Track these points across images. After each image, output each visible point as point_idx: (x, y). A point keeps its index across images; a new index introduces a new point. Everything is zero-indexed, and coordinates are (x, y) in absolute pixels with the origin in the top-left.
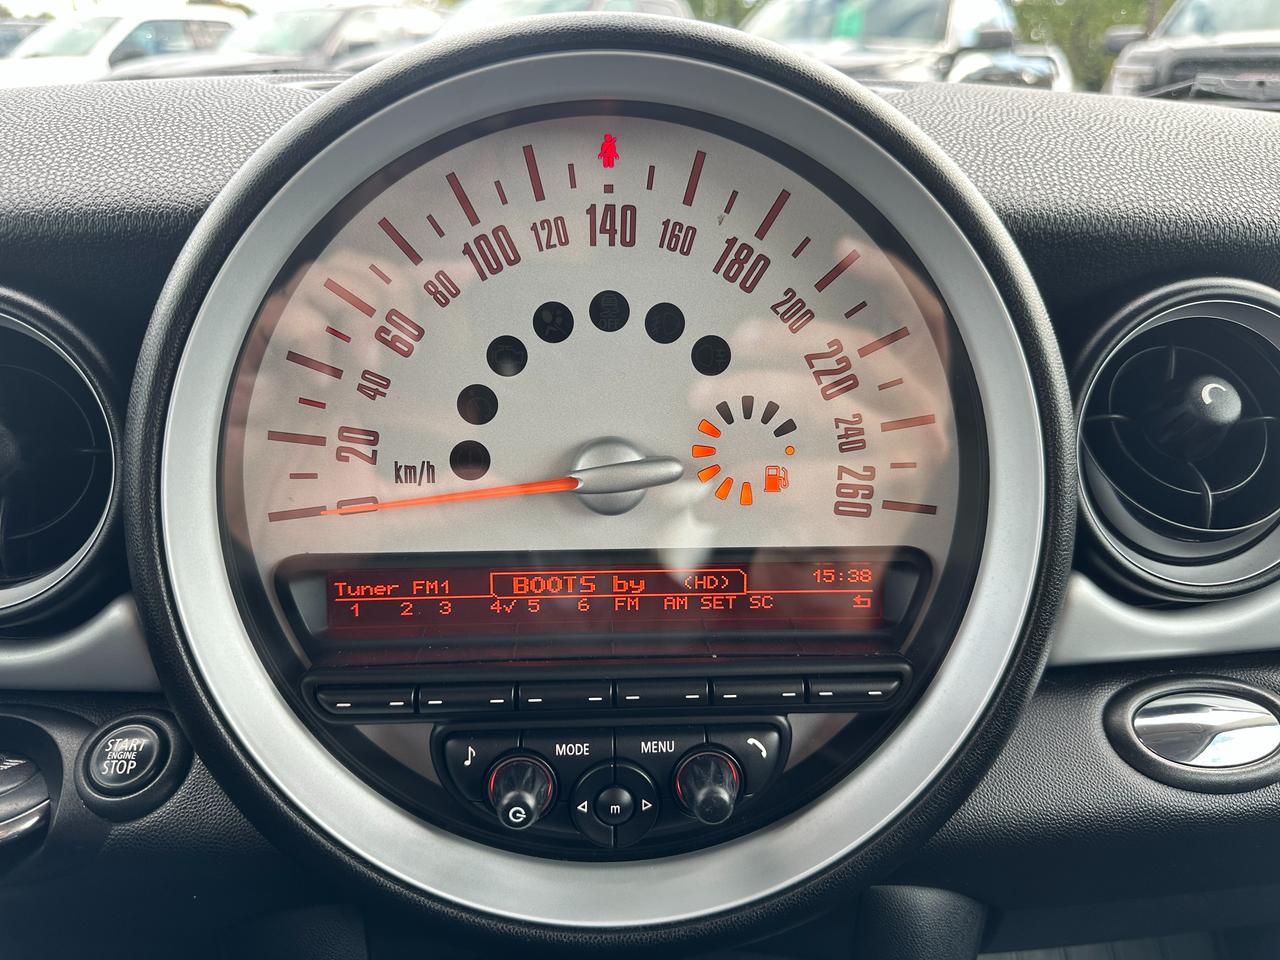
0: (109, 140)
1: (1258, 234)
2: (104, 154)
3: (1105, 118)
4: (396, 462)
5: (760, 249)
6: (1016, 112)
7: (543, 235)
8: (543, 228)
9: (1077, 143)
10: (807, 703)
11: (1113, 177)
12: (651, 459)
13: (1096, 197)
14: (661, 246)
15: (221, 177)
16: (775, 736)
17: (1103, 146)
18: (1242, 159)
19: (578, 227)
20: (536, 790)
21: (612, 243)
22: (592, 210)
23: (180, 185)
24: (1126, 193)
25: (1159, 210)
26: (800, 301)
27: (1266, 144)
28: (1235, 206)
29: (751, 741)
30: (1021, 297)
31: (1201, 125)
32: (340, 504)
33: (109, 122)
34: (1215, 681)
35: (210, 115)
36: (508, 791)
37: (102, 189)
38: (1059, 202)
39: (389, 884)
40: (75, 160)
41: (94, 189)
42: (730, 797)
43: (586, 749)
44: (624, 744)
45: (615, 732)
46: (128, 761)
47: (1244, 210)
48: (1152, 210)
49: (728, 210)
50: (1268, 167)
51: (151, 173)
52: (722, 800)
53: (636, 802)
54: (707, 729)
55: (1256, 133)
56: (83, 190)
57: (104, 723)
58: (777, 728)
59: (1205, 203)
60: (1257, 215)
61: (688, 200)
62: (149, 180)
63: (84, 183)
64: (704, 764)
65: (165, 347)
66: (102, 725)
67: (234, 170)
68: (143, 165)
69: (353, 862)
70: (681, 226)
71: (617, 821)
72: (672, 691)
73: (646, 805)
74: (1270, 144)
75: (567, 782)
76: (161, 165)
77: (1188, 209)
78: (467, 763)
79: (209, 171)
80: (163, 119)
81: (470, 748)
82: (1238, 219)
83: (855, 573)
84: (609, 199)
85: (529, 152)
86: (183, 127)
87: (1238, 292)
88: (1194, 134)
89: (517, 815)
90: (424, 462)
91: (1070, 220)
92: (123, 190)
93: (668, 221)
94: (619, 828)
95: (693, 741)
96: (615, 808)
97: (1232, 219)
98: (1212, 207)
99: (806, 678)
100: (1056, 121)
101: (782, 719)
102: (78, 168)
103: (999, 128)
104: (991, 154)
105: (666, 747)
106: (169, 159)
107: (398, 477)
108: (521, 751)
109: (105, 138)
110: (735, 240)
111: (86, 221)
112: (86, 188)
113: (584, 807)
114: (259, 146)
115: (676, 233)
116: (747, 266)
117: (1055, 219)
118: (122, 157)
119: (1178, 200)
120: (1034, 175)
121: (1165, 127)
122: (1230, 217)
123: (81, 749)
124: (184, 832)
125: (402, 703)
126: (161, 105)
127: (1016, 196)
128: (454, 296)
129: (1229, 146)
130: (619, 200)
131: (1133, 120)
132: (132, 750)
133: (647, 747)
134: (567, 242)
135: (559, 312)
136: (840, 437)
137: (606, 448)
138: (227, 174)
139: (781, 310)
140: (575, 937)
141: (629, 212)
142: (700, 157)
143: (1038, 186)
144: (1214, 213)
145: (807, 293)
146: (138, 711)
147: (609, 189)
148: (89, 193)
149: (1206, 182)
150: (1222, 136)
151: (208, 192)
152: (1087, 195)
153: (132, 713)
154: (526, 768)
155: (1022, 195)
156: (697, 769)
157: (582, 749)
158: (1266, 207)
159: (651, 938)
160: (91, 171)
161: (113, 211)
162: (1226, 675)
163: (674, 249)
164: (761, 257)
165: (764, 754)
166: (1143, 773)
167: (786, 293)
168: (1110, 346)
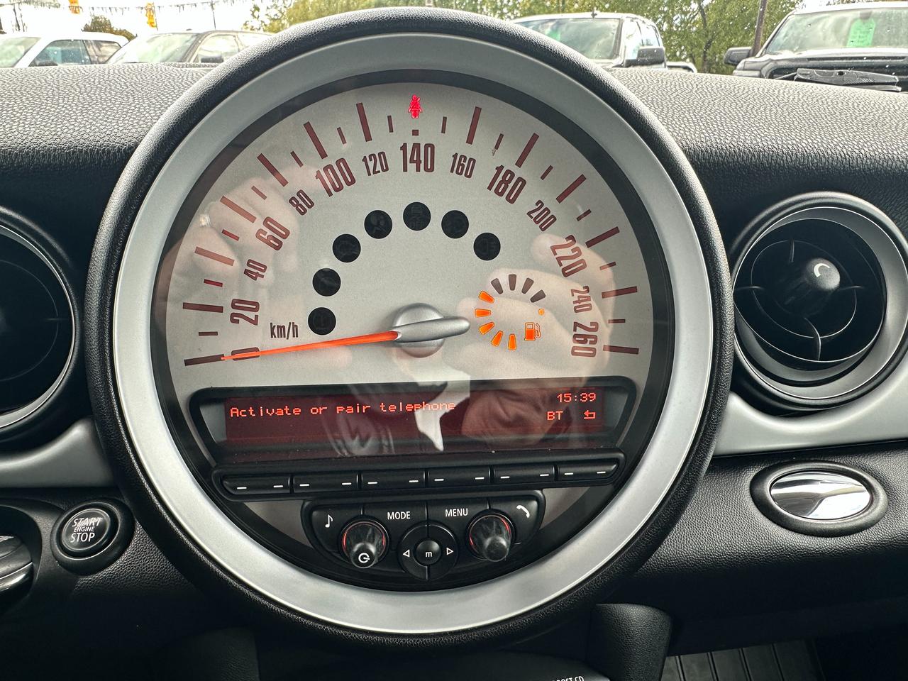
0: (61, 101)
1: (851, 162)
2: (58, 110)
3: (744, 89)
4: (271, 324)
5: (519, 173)
6: (685, 85)
7: (371, 164)
8: (371, 160)
9: (727, 105)
10: (557, 481)
11: (753, 125)
12: (447, 319)
13: (743, 138)
14: (452, 171)
15: (145, 126)
16: (535, 504)
17: (745, 106)
18: (838, 114)
19: (395, 159)
20: (376, 542)
21: (418, 170)
22: (404, 148)
23: (116, 130)
24: (763, 135)
25: (785, 146)
26: (546, 209)
27: (853, 104)
28: (835, 143)
29: (519, 507)
30: (697, 202)
31: (808, 93)
32: (234, 353)
33: (59, 90)
34: (824, 464)
35: (132, 85)
36: (358, 543)
37: (59, 133)
38: (718, 141)
39: (276, 608)
40: (38, 114)
41: (53, 133)
42: (507, 543)
43: (408, 515)
44: (433, 512)
45: (428, 504)
46: (88, 533)
47: (841, 146)
48: (780, 147)
49: (497, 147)
50: (856, 118)
51: (94, 122)
52: (501, 545)
53: (442, 549)
54: (489, 500)
55: (845, 97)
56: (46, 134)
57: (70, 508)
58: (536, 498)
59: (816, 142)
60: (850, 149)
61: (470, 141)
62: (93, 128)
63: (46, 129)
64: (489, 523)
65: (113, 239)
66: (68, 510)
67: (154, 121)
68: (87, 117)
69: (252, 594)
70: (465, 158)
71: (431, 562)
72: (466, 475)
73: (449, 551)
74: (856, 105)
75: (396, 538)
76: (101, 117)
77: (804, 145)
78: (328, 526)
79: (135, 121)
80: (97, 88)
81: (329, 516)
82: (838, 152)
83: (585, 396)
84: (416, 140)
85: (360, 108)
86: (113, 93)
87: (838, 201)
88: (805, 98)
89: (364, 558)
90: (290, 323)
91: (726, 154)
92: (75, 134)
93: (457, 154)
94: (431, 567)
95: (480, 508)
96: (429, 554)
97: (833, 152)
98: (820, 144)
99: (556, 464)
100: (712, 90)
101: (539, 492)
102: (40, 119)
103: (674, 95)
104: (671, 111)
105: (462, 512)
106: (106, 114)
107: (273, 334)
108: (364, 517)
109: (58, 100)
110: (502, 167)
111: (50, 155)
112: (47, 133)
113: (407, 554)
114: (169, 106)
115: (462, 162)
116: (511, 185)
117: (716, 153)
118: (71, 112)
119: (797, 140)
120: (701, 124)
121: (785, 94)
122: (833, 150)
123: (54, 526)
124: (130, 580)
125: (282, 486)
126: (95, 79)
127: (689, 138)
128: (310, 207)
129: (829, 106)
130: (422, 140)
131: (764, 90)
132: (92, 526)
133: (449, 513)
134: (387, 169)
135: (382, 217)
136: (575, 302)
137: (417, 311)
138: (149, 124)
139: (534, 215)
140: (404, 641)
141: (429, 148)
142: (477, 112)
143: (704, 131)
144: (821, 148)
145: (551, 203)
146: (94, 499)
147: (415, 133)
148: (50, 136)
149: (815, 128)
150: (824, 99)
151: (136, 136)
152: (737, 137)
153: (89, 500)
154: (368, 528)
155: (693, 137)
156: (484, 526)
157: (406, 515)
158: (856, 143)
159: (455, 639)
160: (50, 121)
161: (69, 148)
162: (830, 460)
163: (461, 174)
164: (520, 179)
165: (528, 515)
166: (778, 524)
167: (537, 204)
168: (753, 239)
